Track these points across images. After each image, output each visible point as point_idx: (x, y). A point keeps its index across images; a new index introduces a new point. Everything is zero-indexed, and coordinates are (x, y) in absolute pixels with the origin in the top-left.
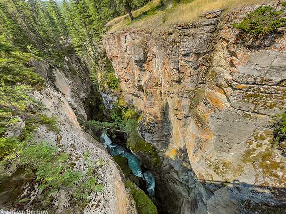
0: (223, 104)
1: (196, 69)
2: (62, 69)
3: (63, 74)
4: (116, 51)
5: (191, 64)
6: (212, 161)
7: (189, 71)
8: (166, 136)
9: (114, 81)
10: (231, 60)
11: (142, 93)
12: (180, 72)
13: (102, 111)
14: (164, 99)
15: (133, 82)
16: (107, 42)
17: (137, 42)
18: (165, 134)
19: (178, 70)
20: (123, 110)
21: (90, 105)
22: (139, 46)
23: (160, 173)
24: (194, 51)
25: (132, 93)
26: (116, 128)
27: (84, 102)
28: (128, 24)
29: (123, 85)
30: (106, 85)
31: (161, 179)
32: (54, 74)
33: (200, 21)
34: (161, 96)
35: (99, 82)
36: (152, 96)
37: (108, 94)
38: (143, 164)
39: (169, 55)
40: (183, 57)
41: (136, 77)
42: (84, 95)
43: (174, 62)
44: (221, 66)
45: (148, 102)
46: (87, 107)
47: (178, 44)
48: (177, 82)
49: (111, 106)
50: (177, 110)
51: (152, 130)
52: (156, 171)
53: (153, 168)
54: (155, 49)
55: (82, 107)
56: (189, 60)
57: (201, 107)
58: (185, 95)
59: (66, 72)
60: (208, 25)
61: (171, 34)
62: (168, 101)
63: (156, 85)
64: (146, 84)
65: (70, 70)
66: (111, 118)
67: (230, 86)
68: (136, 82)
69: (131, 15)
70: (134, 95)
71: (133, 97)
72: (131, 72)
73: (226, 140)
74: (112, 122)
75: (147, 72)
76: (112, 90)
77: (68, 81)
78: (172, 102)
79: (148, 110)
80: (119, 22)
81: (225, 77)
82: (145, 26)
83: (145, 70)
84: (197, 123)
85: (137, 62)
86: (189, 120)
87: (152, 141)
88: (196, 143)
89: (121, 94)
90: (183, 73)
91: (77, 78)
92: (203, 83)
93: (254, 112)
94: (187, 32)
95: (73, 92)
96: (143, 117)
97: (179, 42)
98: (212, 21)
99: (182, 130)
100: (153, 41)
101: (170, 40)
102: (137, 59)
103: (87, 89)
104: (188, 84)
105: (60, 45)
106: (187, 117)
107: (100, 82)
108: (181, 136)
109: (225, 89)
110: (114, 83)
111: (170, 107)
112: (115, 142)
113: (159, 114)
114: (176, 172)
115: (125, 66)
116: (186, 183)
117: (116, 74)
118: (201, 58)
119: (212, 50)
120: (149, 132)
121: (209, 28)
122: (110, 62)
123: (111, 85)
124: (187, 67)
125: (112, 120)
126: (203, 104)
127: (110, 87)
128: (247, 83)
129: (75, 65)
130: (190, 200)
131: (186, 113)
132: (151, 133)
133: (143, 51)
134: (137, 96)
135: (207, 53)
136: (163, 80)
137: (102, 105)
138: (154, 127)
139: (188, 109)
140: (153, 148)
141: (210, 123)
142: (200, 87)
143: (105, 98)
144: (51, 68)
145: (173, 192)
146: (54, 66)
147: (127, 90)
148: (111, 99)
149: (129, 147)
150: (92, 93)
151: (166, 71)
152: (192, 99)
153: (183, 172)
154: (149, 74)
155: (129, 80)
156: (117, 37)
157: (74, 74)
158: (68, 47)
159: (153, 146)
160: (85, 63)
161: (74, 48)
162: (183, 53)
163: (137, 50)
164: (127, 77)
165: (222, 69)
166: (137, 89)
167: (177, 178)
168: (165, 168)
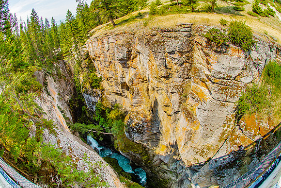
0: (207, 97)
1: (181, 65)
2: (52, 75)
3: (53, 79)
4: (98, 51)
5: (176, 61)
6: (199, 148)
7: (175, 67)
8: (156, 134)
9: (96, 80)
10: (207, 59)
11: (126, 91)
12: (167, 68)
13: (85, 113)
14: (151, 95)
15: (116, 80)
16: (90, 45)
17: (120, 42)
18: (155, 132)
19: (166, 66)
20: (107, 111)
21: (74, 107)
22: (123, 45)
23: (151, 168)
24: (177, 49)
25: (115, 91)
26: (102, 131)
27: (69, 105)
28: (110, 29)
29: (105, 84)
30: (88, 85)
31: (152, 173)
32: (46, 80)
33: (178, 28)
34: (148, 93)
35: (81, 83)
36: (138, 94)
37: (90, 94)
38: (133, 162)
39: (155, 52)
40: (169, 55)
41: (119, 75)
42: (68, 97)
43: (161, 59)
44: (201, 64)
45: (135, 100)
46: (72, 109)
47: (162, 43)
48: (165, 77)
49: (94, 108)
50: (167, 106)
51: (141, 130)
52: (147, 167)
53: (144, 164)
54: (139, 48)
55: (68, 109)
56: (174, 57)
57: (190, 101)
58: (175, 91)
59: (55, 77)
60: (184, 31)
61: (155, 36)
62: (157, 98)
63: (142, 82)
64: (131, 81)
65: (57, 74)
66: (95, 120)
67: (210, 80)
68: (120, 80)
69: (113, 22)
70: (117, 94)
71: (116, 97)
72: (114, 70)
73: (210, 128)
74: (97, 124)
75: (132, 69)
76: (95, 90)
77: (56, 85)
78: (161, 99)
79: (135, 109)
80: (102, 28)
81: (206, 73)
82: (128, 29)
83: (128, 68)
84: (187, 117)
85: (121, 60)
86: (179, 116)
87: (141, 141)
88: (187, 135)
89: (102, 94)
90: (170, 69)
91: (63, 82)
92: (188, 78)
93: (226, 101)
94: (169, 34)
95: (60, 95)
96: (130, 117)
97: (163, 42)
98: (186, 29)
99: (173, 126)
100: (136, 41)
101: (154, 40)
102: (121, 57)
103: (70, 91)
104: (176, 79)
105: (53, 55)
106: (177, 112)
107: (83, 83)
108: (171, 132)
109: (207, 83)
110: (96, 83)
111: (160, 103)
112: (102, 145)
113: (147, 113)
114: (166, 164)
115: (107, 64)
116: (175, 171)
117: (97, 74)
118: (184, 56)
119: (191, 50)
120: (138, 132)
121: (186, 34)
122: (92, 62)
123: (93, 85)
124: (173, 64)
125: (96, 123)
126: (191, 98)
127: (92, 87)
128: (220, 78)
129: (61, 69)
130: (177, 181)
131: (176, 109)
132: (140, 133)
133: (126, 50)
134: (120, 95)
135: (188, 52)
136: (150, 76)
137: (85, 107)
138: (143, 126)
139: (178, 104)
140: (143, 147)
141: (198, 115)
142: (187, 82)
143: (88, 99)
144: (45, 75)
145: (164, 179)
146: (47, 72)
147: (110, 88)
148: (93, 99)
149: (117, 148)
150: (75, 95)
151: (153, 68)
152: (181, 94)
153: (172, 163)
154: (134, 70)
155: (111, 78)
156: (100, 40)
157: (61, 78)
158: (58, 55)
159: (143, 145)
160: (69, 66)
161: (62, 55)
162: (168, 51)
163: (120, 49)
164: (109, 75)
165: (201, 66)
166: (120, 87)
167: (167, 169)
168: (155, 163)
